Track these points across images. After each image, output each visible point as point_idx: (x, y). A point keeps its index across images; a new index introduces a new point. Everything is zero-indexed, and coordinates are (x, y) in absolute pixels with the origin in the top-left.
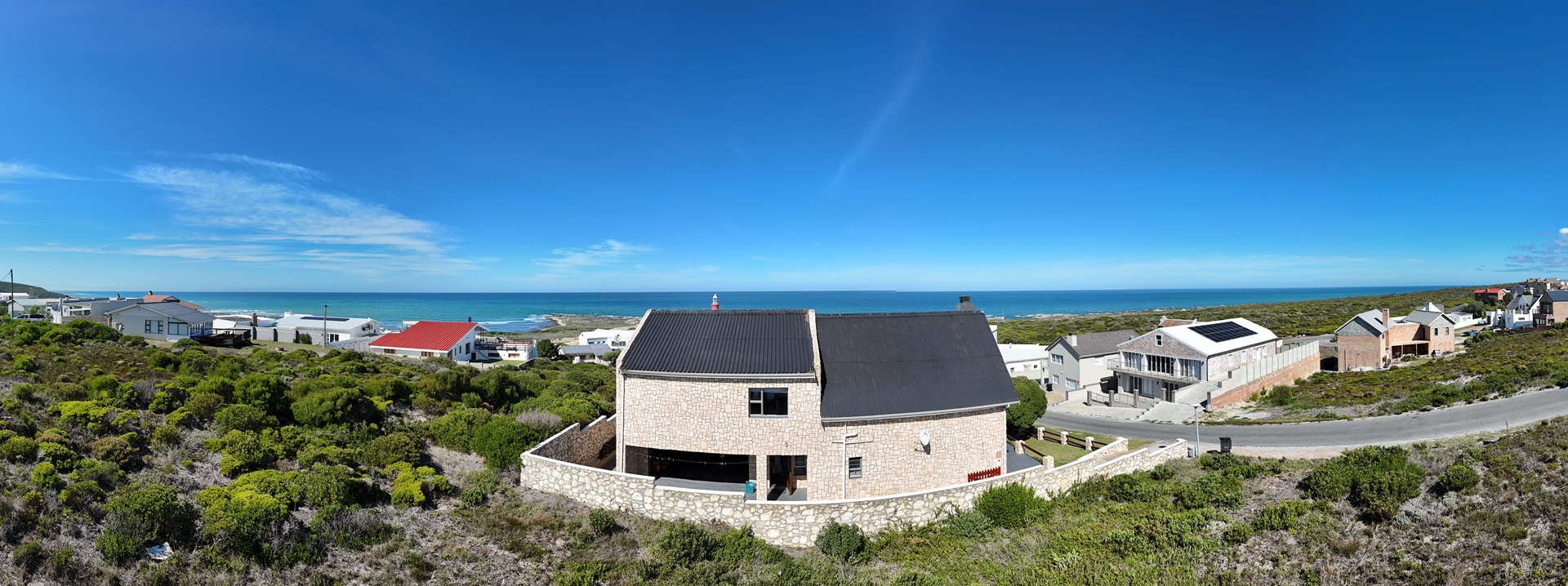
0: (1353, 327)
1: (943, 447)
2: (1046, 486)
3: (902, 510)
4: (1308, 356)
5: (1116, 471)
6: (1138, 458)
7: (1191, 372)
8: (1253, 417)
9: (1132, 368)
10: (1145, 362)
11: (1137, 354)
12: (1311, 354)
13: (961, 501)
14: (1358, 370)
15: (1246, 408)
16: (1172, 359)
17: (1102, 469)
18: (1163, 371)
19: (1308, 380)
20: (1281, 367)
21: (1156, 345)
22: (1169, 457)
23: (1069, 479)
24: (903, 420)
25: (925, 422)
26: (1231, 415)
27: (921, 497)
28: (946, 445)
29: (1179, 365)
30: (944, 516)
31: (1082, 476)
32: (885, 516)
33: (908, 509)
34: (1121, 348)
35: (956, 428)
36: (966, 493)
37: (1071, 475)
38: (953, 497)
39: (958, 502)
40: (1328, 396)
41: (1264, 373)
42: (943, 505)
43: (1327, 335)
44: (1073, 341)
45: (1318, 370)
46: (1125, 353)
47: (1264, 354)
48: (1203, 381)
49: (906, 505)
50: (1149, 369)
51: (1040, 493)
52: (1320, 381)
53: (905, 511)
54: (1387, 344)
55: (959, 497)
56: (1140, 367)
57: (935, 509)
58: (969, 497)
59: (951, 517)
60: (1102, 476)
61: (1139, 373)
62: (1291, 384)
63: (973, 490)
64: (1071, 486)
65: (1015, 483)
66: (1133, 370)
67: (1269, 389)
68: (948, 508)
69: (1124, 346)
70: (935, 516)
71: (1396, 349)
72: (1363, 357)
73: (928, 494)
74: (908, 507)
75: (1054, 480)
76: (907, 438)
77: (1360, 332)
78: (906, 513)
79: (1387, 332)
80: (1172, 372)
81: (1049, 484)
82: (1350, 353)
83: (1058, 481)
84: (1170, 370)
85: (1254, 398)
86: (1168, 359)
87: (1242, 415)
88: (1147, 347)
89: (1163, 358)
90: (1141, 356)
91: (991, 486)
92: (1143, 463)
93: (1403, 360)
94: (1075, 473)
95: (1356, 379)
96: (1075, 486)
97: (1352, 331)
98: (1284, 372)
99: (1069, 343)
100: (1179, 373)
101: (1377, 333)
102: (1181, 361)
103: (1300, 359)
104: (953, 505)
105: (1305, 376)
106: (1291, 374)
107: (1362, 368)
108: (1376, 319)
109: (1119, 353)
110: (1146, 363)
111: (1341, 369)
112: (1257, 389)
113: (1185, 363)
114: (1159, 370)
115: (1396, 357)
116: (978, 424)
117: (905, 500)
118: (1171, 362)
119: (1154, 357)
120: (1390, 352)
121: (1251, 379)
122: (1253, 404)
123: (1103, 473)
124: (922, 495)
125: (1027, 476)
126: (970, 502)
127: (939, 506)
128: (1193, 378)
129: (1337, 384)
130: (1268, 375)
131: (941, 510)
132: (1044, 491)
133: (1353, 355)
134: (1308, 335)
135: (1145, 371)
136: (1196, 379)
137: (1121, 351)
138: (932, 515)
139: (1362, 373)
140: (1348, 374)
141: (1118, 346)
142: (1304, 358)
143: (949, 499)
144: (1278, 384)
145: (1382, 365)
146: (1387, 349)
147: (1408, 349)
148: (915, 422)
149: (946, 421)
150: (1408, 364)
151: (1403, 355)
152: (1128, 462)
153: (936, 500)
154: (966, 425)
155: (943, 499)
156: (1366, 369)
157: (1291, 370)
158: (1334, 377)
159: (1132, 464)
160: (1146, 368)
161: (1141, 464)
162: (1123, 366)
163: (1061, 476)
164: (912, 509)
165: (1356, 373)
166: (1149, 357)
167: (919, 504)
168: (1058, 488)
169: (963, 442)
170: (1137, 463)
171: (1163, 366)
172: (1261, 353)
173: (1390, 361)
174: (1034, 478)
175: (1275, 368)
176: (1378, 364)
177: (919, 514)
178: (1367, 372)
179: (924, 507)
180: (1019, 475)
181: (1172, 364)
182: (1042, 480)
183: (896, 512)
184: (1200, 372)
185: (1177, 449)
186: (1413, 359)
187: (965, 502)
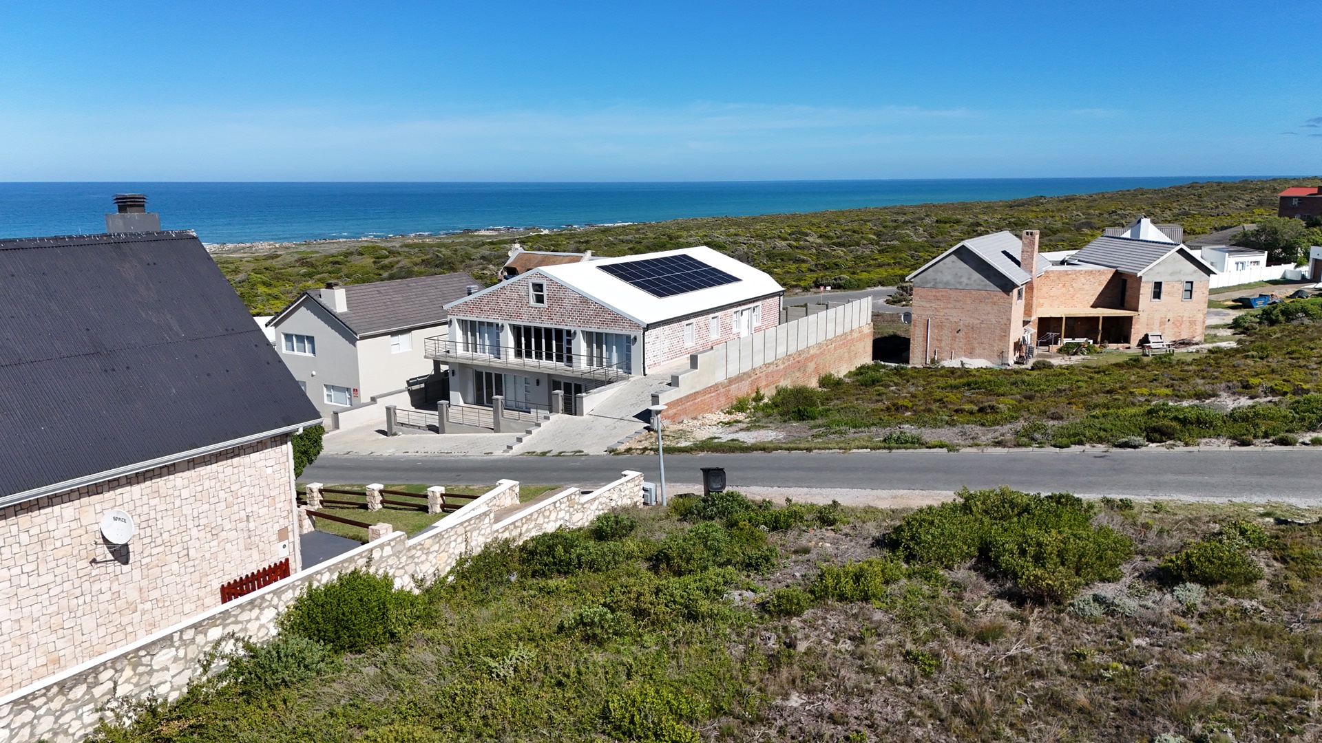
0: (948, 268)
1: (159, 541)
2: (410, 569)
3: (128, 681)
4: (847, 329)
5: (528, 530)
6: (563, 506)
7: (610, 358)
8: (749, 438)
9: (479, 354)
10: (508, 339)
11: (490, 324)
12: (855, 326)
13: (253, 627)
14: (955, 363)
15: (729, 424)
16: (569, 332)
17: (506, 528)
18: (549, 357)
19: (847, 380)
20: (792, 350)
21: (532, 302)
22: (613, 504)
23: (451, 551)
24: (51, 501)
25: (107, 495)
26: (702, 435)
27: (167, 641)
28: (166, 535)
29: (583, 345)
30: (220, 665)
31: (473, 544)
32: (92, 706)
33: (141, 675)
34: (453, 311)
35: (185, 493)
36: (262, 610)
37: (453, 544)
38: (236, 622)
39: (246, 630)
40: (898, 408)
41: (759, 362)
42: (218, 643)
43: (880, 288)
44: (338, 300)
45: (867, 359)
46: (463, 323)
47: (756, 324)
48: (636, 376)
49: (134, 670)
50: (518, 354)
51: (402, 583)
52: (874, 382)
53: (135, 680)
54: (1028, 310)
55: (248, 621)
56: (496, 350)
57: (202, 657)
58: (270, 614)
59: (235, 663)
60: (506, 541)
61: (496, 363)
62: (813, 384)
63: (275, 601)
64: (454, 564)
65: (354, 573)
66: (483, 357)
67: (768, 393)
68: (228, 647)
69: (458, 306)
70: (201, 670)
71: (1048, 328)
72: (971, 339)
73: (181, 631)
74: (141, 669)
75: (424, 557)
76: (67, 541)
77: (965, 280)
78: (136, 685)
79: (1030, 286)
80: (570, 359)
81: (417, 564)
82: (940, 326)
83: (431, 557)
84: (566, 355)
85: (740, 407)
86: (559, 332)
87: (726, 436)
88: (513, 307)
89: (548, 331)
90: (499, 328)
91: (310, 585)
92: (571, 515)
93: (1065, 350)
94: (459, 540)
95: (951, 381)
96: (461, 562)
97: (947, 277)
98: (799, 361)
99: (330, 307)
100: (584, 360)
101: (1006, 285)
102: (589, 336)
103: (831, 336)
104: (237, 640)
105: (841, 371)
106: (811, 366)
107: (965, 360)
108: (1005, 253)
109: (450, 323)
110: (511, 342)
111: (916, 360)
112: (743, 390)
113: (595, 339)
114: (539, 356)
115: (1047, 344)
116: (234, 478)
117: (133, 658)
118: (565, 338)
119: (527, 329)
120: (1033, 330)
121: (733, 371)
122: (740, 416)
123: (506, 535)
124: (170, 637)
125: (376, 555)
126: (271, 625)
127: (207, 649)
128: (614, 371)
129: (912, 389)
130: (767, 365)
131: (213, 656)
132: (407, 579)
133: (945, 332)
134: (837, 287)
135: (510, 358)
136: (621, 372)
137: (454, 318)
138: (195, 670)
139: (965, 372)
140: (932, 371)
141: (445, 307)
142: (839, 332)
143: (229, 629)
144: (787, 383)
145: (1012, 358)
146: (1026, 323)
147: (1078, 326)
148: (85, 500)
149: (159, 482)
150: (1076, 360)
151: (1066, 341)
152: (547, 513)
153: (200, 639)
154: (207, 484)
155: (215, 633)
156: (974, 363)
157: (812, 358)
158: (901, 376)
159: (553, 517)
160: (512, 352)
161: (567, 518)
162: (460, 351)
163: (436, 547)
164: (151, 673)
165: (952, 371)
166: (517, 330)
167: (164, 657)
168: (433, 569)
169: (203, 522)
170: (562, 514)
171: (549, 347)
172: (750, 322)
173: (1030, 351)
174: (389, 557)
175: (781, 351)
176: (1002, 354)
177: (167, 676)
178: (978, 370)
179: (176, 659)
180: (360, 554)
181: (569, 342)
182: (404, 559)
183: (115, 688)
184: (629, 358)
185: (627, 490)
186: (1090, 350)
187: (262, 626)
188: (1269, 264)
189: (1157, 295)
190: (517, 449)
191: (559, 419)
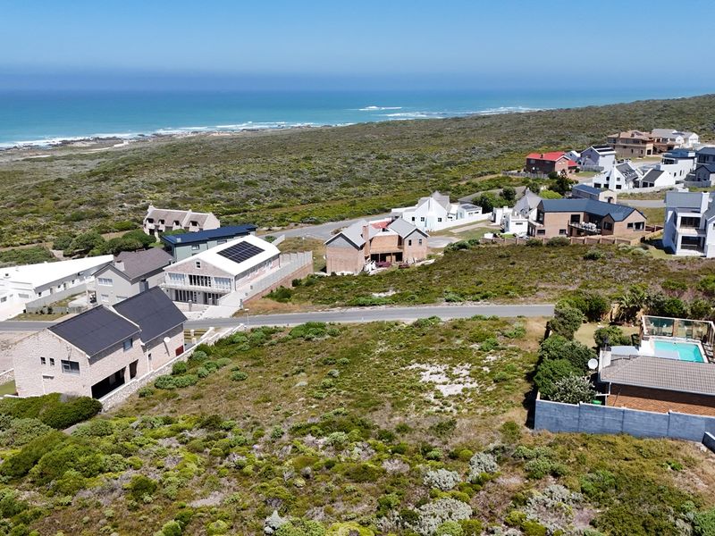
7: (224, 286)
16: (209, 277)
18: (202, 285)
21: (196, 268)
29: (214, 281)
34: (166, 270)
41: (272, 283)
46: (170, 274)
48: (233, 291)
50: (191, 284)
56: (184, 283)
61: (183, 287)
66: (179, 286)
69: (169, 269)
84: (209, 285)
85: (267, 297)
86: (206, 277)
88: (189, 269)
89: (202, 277)
90: (184, 276)
100: (215, 286)
102: (215, 278)
109: (165, 274)
110: (189, 281)
112: (268, 291)
113: (218, 279)
114: (199, 285)
119: (195, 276)
120: (369, 259)
121: (264, 288)
130: (275, 284)
135: (188, 285)
166: (190, 276)
171: (202, 282)
175: (280, 278)
181: (210, 280)
184: (230, 285)
188: (483, 213)
189: (410, 244)
190: (201, 318)
191: (211, 307)
